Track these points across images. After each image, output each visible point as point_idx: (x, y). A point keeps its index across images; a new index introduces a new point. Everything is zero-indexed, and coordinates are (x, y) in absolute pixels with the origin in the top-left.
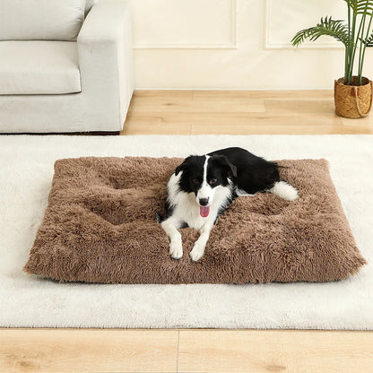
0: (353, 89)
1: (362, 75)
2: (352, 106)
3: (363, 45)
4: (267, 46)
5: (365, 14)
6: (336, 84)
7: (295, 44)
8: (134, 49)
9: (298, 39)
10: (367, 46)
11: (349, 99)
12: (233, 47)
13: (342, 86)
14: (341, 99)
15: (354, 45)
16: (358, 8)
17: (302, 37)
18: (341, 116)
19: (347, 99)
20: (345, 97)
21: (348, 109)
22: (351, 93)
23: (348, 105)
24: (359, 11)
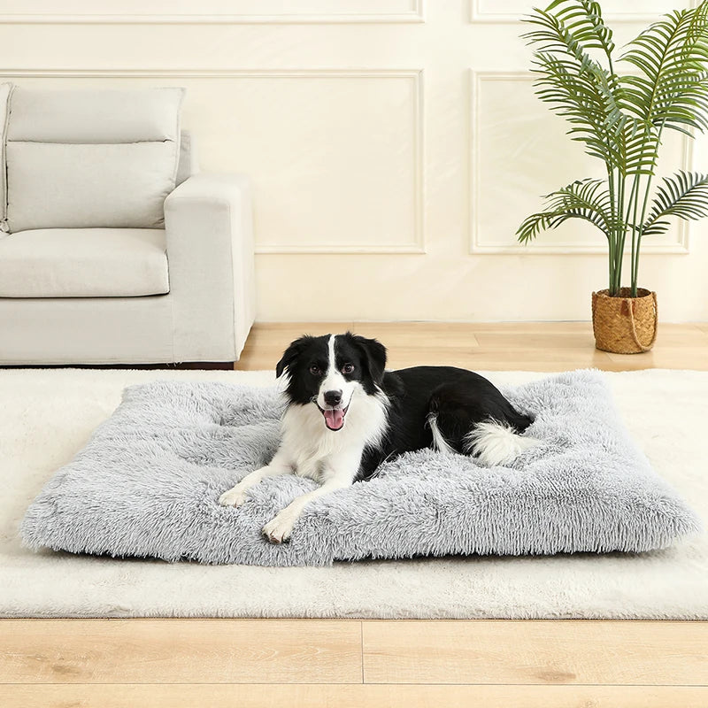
0: (625, 302)
1: (638, 286)
2: (624, 331)
3: (637, 233)
4: (475, 249)
5: (638, 173)
6: (595, 298)
7: (522, 238)
8: (255, 254)
9: (527, 231)
10: (644, 234)
11: (618, 319)
12: (420, 250)
13: (606, 299)
14: (606, 322)
15: (624, 227)
16: (627, 164)
17: (533, 227)
18: (605, 351)
19: (615, 321)
20: (612, 318)
21: (618, 337)
22: (622, 310)
23: (618, 331)
24: (627, 170)
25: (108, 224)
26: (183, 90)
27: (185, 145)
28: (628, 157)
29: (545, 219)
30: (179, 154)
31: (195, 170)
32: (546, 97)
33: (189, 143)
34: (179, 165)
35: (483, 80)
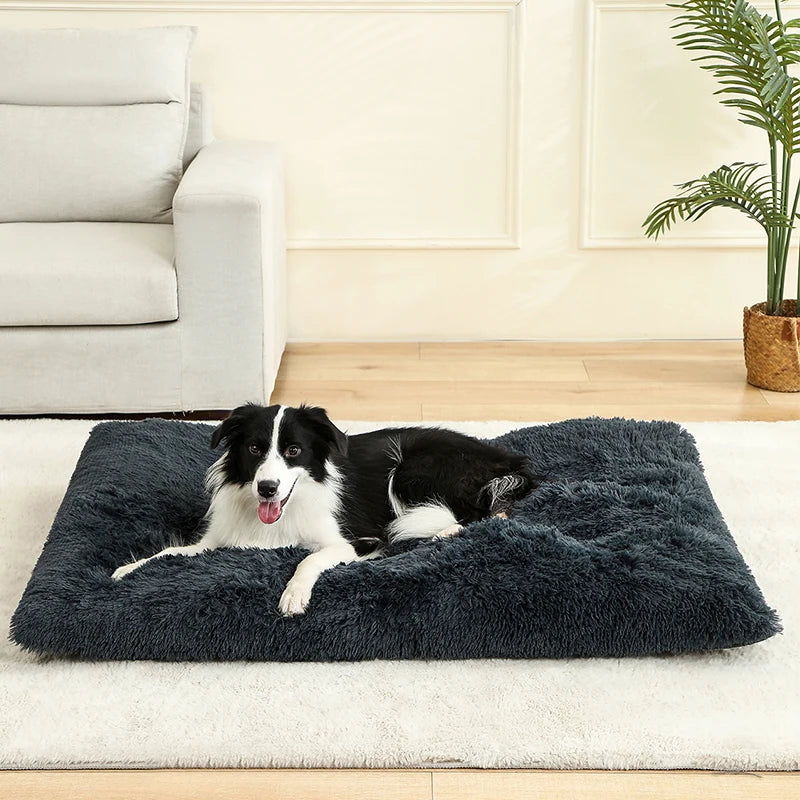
0: (787, 324)
2: (786, 362)
4: (587, 243)
6: (748, 315)
7: (651, 231)
9: (657, 221)
11: (777, 346)
12: (511, 244)
13: (762, 318)
14: (761, 349)
15: (788, 223)
16: (794, 139)
17: (667, 216)
18: (759, 387)
19: (774, 347)
20: (770, 345)
21: (778, 369)
22: (784, 333)
23: (776, 361)
24: (795, 147)
25: (93, 216)
26: (193, 29)
27: (195, 104)
28: (795, 130)
29: (684, 206)
30: (188, 118)
31: (208, 138)
32: (688, 43)
33: (200, 102)
34: (189, 133)
35: (603, 10)
